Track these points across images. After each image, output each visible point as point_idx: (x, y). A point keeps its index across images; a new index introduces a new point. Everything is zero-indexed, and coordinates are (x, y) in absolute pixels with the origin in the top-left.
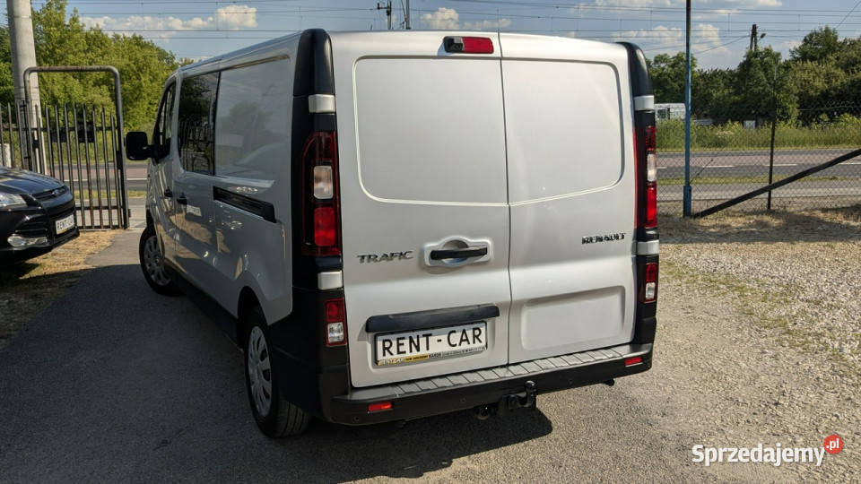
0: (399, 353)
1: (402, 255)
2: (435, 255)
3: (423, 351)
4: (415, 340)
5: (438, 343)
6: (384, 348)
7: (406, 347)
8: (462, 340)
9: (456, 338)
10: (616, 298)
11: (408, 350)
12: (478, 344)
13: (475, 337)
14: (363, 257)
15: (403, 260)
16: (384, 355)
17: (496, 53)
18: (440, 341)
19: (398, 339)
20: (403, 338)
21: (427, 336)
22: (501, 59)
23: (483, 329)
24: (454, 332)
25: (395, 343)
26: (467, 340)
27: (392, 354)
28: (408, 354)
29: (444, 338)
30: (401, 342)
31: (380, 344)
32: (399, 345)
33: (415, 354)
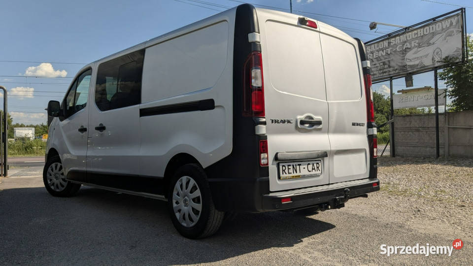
0: (289, 173)
1: (289, 122)
2: (302, 123)
3: (298, 174)
4: (295, 167)
5: (304, 170)
6: (283, 170)
7: (291, 171)
8: (313, 169)
9: (310, 167)
10: (363, 154)
11: (292, 172)
12: (319, 172)
13: (318, 168)
14: (273, 121)
15: (289, 124)
16: (283, 174)
17: (318, 29)
18: (304, 168)
19: (288, 166)
20: (290, 165)
21: (299, 165)
22: (320, 32)
23: (320, 164)
24: (309, 164)
25: (287, 167)
26: (314, 169)
27: (286, 174)
28: (292, 175)
29: (306, 166)
30: (289, 167)
31: (281, 167)
32: (289, 169)
33: (295, 174)
